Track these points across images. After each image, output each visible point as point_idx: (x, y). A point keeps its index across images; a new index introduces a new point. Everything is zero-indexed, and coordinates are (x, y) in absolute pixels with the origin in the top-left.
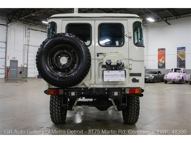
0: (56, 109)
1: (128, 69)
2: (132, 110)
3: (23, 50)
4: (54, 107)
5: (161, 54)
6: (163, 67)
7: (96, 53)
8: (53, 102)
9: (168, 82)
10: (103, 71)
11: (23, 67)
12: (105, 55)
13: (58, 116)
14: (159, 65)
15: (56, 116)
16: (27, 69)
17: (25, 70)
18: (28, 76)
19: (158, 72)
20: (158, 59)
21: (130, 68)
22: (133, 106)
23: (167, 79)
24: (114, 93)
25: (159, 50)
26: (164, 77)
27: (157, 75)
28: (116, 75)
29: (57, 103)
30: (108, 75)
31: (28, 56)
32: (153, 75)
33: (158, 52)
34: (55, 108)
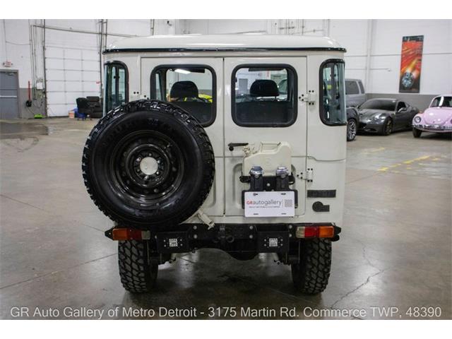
0: (133, 264)
1: (304, 181)
2: (313, 268)
3: (31, 40)
4: (128, 260)
5: (411, 53)
6: (414, 90)
7: (227, 142)
8: (126, 249)
9: (423, 134)
10: (243, 193)
11: (35, 89)
12: (248, 152)
13: (139, 279)
14: (403, 83)
15: (134, 280)
16: (45, 93)
17: (39, 96)
18: (50, 113)
19: (397, 105)
20: (402, 65)
21: (310, 179)
22: (315, 258)
23: (421, 126)
24: (268, 240)
25: (405, 39)
26: (413, 121)
27: (394, 113)
28: (275, 203)
29: (134, 250)
30: (255, 203)
31: (45, 58)
32: (383, 115)
33: (403, 47)
34: (132, 261)
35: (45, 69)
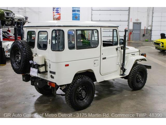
3: (148, 10)
16: (151, 31)
18: (153, 39)
31: (153, 17)
35: (152, 21)
